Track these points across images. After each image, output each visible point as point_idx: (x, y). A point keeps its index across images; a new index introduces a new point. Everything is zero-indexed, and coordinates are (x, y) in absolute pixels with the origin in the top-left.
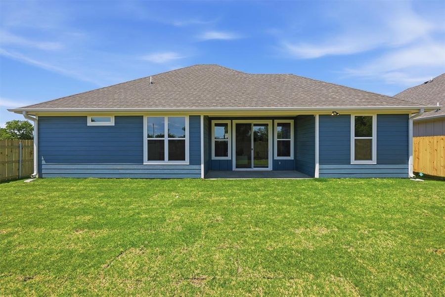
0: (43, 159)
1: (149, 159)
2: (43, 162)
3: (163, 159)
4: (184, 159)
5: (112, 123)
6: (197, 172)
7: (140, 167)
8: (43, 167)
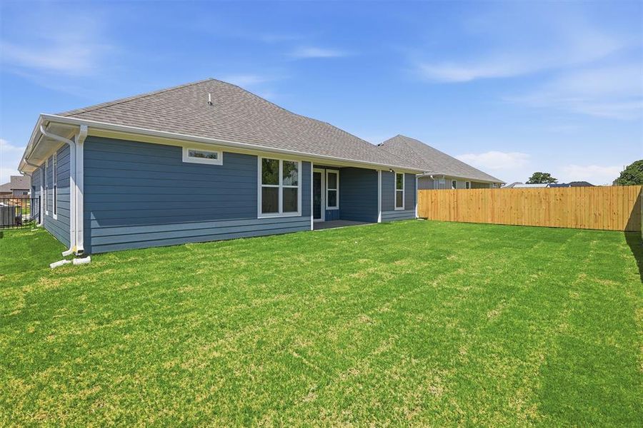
0: (92, 217)
1: (264, 211)
2: (94, 224)
3: (277, 211)
4: (295, 210)
5: (219, 161)
6: (306, 224)
7: (253, 222)
8: (93, 233)
